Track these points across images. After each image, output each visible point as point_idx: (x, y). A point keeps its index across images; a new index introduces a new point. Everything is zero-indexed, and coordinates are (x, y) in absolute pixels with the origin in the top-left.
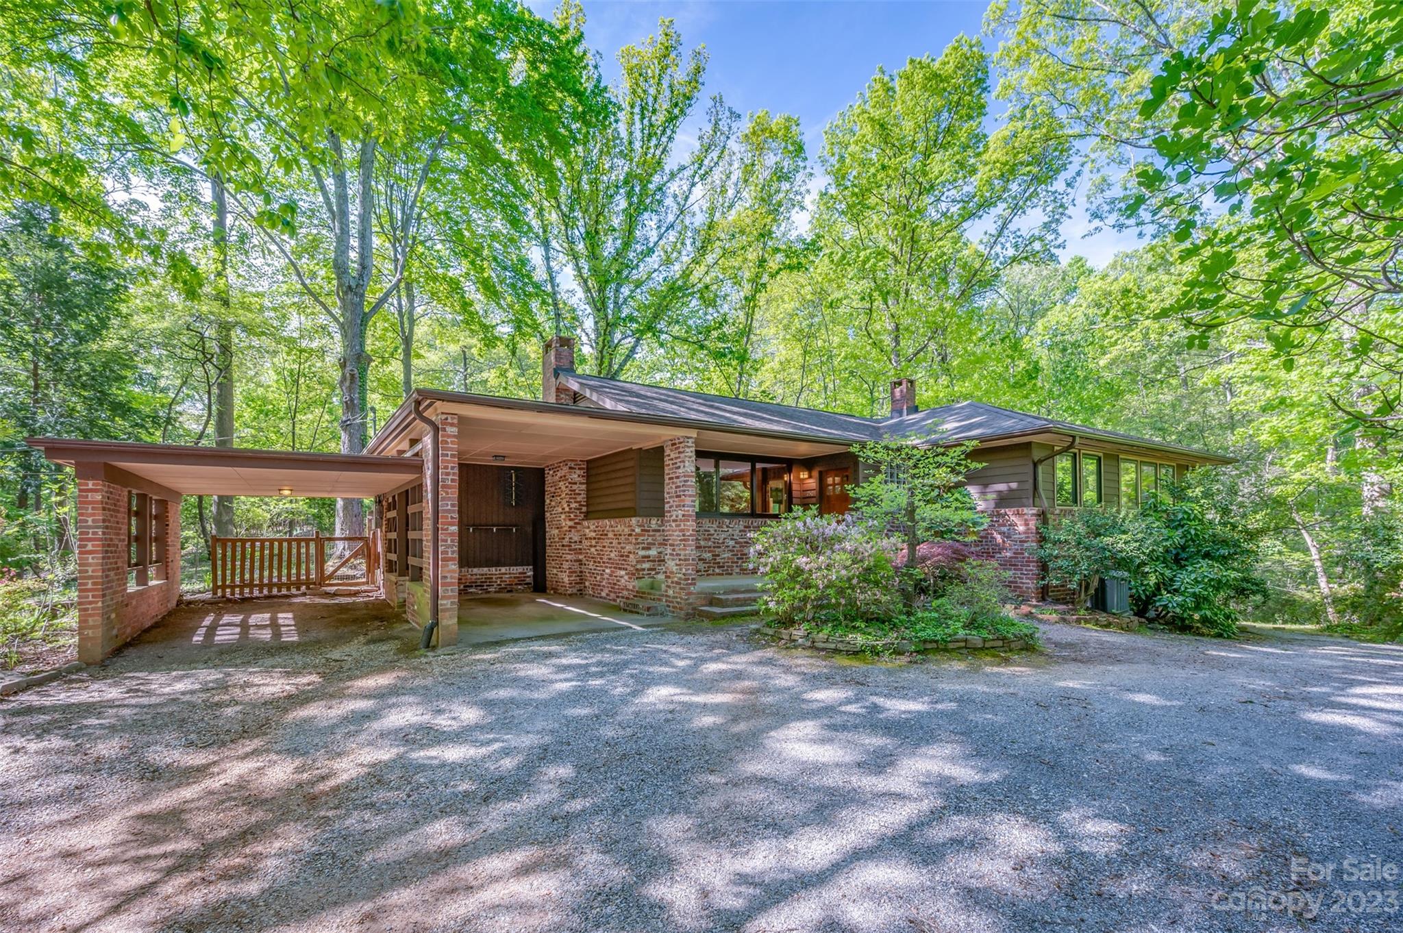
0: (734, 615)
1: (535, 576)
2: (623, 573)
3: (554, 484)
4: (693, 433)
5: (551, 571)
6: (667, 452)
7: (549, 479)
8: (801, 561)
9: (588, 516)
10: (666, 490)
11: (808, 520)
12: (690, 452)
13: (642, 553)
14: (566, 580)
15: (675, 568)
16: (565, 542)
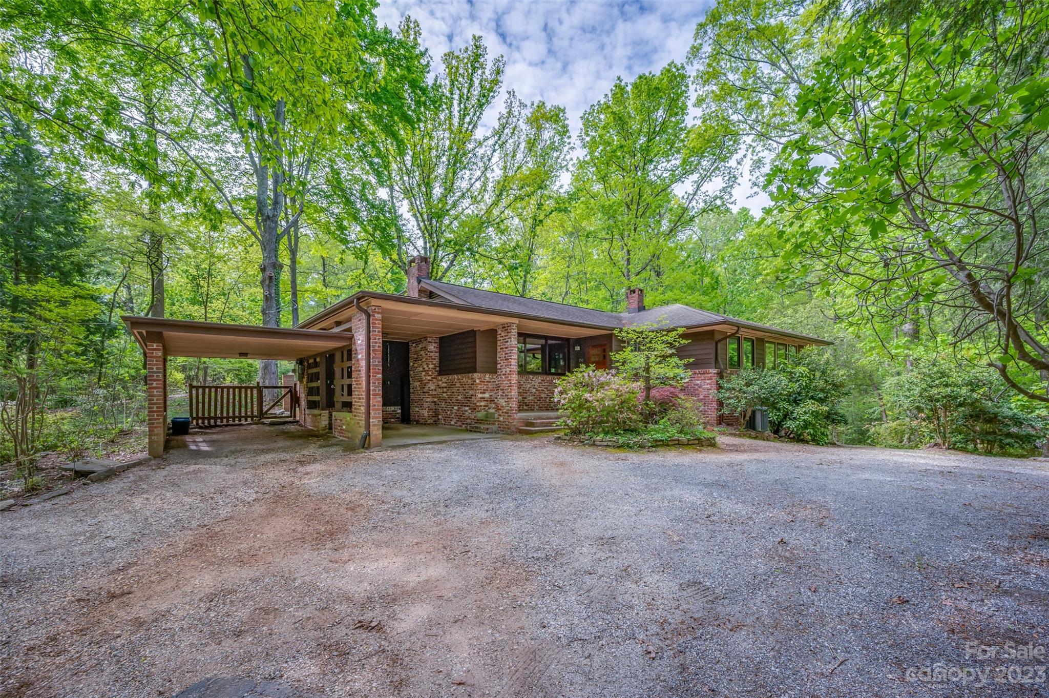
0: (541, 431)
1: (402, 413)
2: (467, 408)
3: (416, 353)
4: (516, 321)
5: (414, 409)
6: (499, 332)
7: (412, 349)
8: (587, 395)
9: (441, 373)
10: (498, 355)
11: (591, 372)
12: (514, 332)
13: (480, 395)
14: (426, 414)
15: (504, 404)
16: (425, 390)
